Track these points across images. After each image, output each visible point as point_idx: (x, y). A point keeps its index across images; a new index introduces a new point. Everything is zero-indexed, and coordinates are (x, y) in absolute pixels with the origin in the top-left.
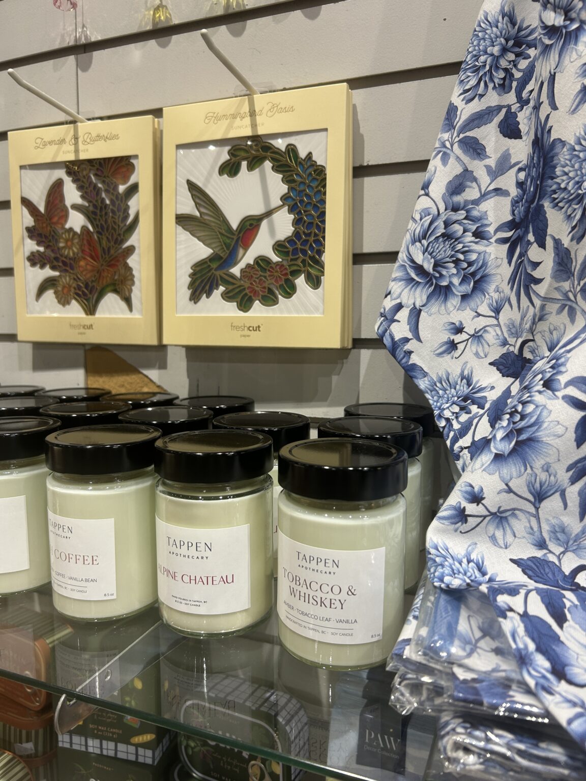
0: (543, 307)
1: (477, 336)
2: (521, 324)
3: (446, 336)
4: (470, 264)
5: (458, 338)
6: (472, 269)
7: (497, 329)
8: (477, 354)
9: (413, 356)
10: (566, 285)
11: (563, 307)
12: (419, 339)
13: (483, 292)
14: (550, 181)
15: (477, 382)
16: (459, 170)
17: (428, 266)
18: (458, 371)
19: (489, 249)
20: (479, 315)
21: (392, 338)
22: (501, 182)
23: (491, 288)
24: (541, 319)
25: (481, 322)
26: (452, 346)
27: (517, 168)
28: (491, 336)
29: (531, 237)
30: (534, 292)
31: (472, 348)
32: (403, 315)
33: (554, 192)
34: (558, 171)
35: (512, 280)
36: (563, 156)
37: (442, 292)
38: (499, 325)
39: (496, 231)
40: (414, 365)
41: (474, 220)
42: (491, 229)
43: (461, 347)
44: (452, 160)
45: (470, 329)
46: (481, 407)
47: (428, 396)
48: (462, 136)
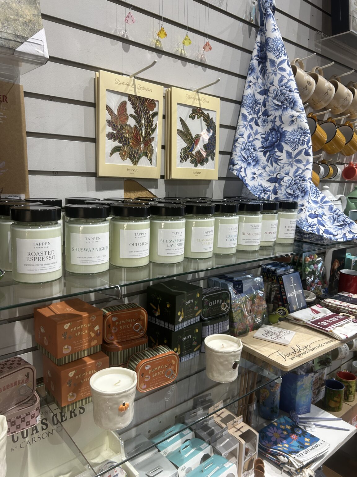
0: (283, 165)
1: (260, 175)
2: (274, 171)
3: (252, 176)
4: (254, 157)
5: (255, 176)
6: (255, 158)
7: (266, 173)
8: (261, 179)
10: (290, 160)
11: (289, 165)
13: (259, 164)
14: (284, 139)
15: (264, 186)
18: (257, 184)
19: (258, 153)
20: (259, 170)
21: (241, 176)
22: (257, 137)
23: (261, 163)
24: (282, 168)
25: (260, 172)
26: (254, 178)
27: (260, 134)
28: (264, 174)
29: (276, 150)
30: (279, 162)
31: (259, 178)
33: (286, 141)
34: (287, 137)
35: (268, 160)
36: (288, 134)
38: (266, 171)
39: (259, 149)
41: (253, 146)
42: (257, 148)
43: (256, 178)
45: (257, 173)
46: (270, 192)
47: (251, 191)
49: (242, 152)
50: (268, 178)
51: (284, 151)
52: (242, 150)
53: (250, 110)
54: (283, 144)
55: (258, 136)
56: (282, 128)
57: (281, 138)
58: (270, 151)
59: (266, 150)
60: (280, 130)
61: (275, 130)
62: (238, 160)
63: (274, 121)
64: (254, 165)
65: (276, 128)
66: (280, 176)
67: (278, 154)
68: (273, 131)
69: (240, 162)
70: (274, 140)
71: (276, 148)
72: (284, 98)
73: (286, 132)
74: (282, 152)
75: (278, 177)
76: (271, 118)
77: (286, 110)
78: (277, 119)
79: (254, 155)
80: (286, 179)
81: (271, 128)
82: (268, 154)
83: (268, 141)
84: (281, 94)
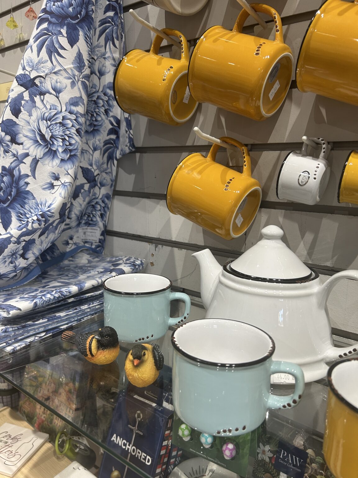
52: (43, 119)
62: (26, 136)
64: (62, 160)
69: (28, 143)
79: (73, 142)
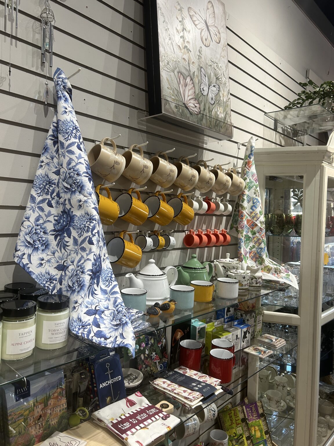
1: (49, 261)
2: (62, 257)
3: (39, 262)
4: (43, 241)
5: (43, 262)
6: (44, 242)
7: (55, 258)
8: (49, 266)
9: (30, 268)
12: (31, 263)
13: (48, 249)
15: (52, 274)
16: (38, 215)
17: (32, 242)
18: (45, 271)
19: (48, 237)
20: (48, 255)
21: (23, 264)
23: (51, 247)
25: (49, 257)
26: (41, 264)
27: (53, 215)
28: (53, 260)
29: (65, 235)
30: (67, 248)
31: (47, 264)
32: (26, 257)
33: (74, 226)
34: (75, 221)
35: (58, 245)
37: (36, 249)
38: (55, 257)
39: (50, 232)
40: (31, 271)
41: (43, 229)
42: (48, 231)
43: (44, 264)
44: (36, 212)
45: (46, 259)
46: (56, 281)
47: (36, 280)
48: (38, 206)
49: (26, 237)
50: (56, 265)
51: (72, 237)
52: (26, 235)
53: (40, 191)
54: (71, 228)
55: (51, 218)
56: (72, 212)
57: (70, 222)
58: (60, 235)
59: (58, 233)
60: (71, 213)
61: (66, 213)
62: (20, 246)
63: (64, 204)
64: (43, 250)
65: (66, 211)
66: (66, 264)
67: (67, 239)
68: (64, 214)
69: (22, 248)
70: (65, 223)
71: (65, 233)
72: (72, 181)
73: (75, 216)
74: (70, 238)
75: (65, 264)
76: (62, 200)
77: (74, 194)
78: (67, 202)
79: (44, 239)
80: (71, 267)
81: (62, 210)
82: (59, 238)
83: (60, 224)
84: (69, 177)
